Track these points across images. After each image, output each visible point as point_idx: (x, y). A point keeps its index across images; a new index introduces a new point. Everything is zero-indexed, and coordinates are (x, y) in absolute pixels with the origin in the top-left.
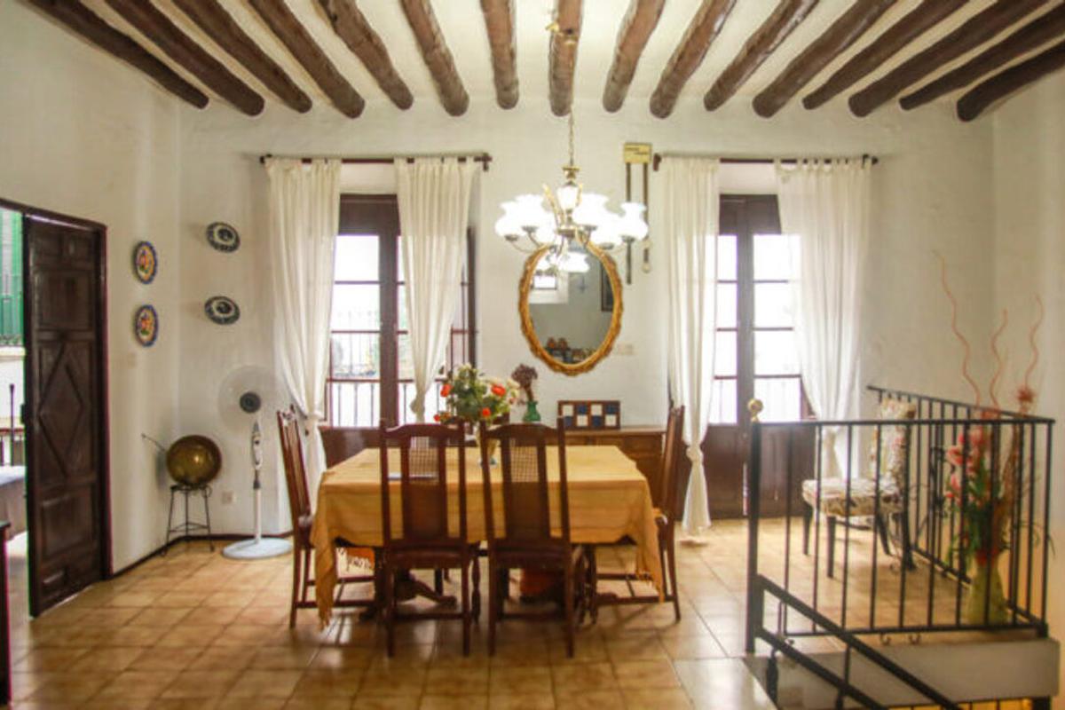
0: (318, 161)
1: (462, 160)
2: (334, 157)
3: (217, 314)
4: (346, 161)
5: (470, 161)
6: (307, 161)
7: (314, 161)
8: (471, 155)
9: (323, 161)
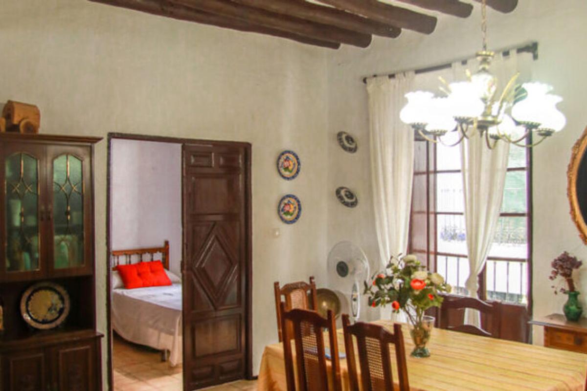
0: (399, 75)
1: (506, 54)
2: (408, 70)
3: (346, 200)
4: (418, 71)
5: (513, 53)
6: (392, 76)
7: (396, 76)
8: (513, 48)
9: (402, 75)
